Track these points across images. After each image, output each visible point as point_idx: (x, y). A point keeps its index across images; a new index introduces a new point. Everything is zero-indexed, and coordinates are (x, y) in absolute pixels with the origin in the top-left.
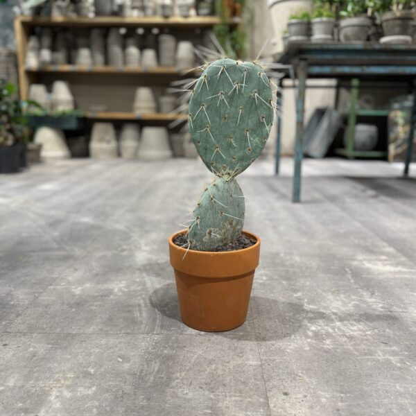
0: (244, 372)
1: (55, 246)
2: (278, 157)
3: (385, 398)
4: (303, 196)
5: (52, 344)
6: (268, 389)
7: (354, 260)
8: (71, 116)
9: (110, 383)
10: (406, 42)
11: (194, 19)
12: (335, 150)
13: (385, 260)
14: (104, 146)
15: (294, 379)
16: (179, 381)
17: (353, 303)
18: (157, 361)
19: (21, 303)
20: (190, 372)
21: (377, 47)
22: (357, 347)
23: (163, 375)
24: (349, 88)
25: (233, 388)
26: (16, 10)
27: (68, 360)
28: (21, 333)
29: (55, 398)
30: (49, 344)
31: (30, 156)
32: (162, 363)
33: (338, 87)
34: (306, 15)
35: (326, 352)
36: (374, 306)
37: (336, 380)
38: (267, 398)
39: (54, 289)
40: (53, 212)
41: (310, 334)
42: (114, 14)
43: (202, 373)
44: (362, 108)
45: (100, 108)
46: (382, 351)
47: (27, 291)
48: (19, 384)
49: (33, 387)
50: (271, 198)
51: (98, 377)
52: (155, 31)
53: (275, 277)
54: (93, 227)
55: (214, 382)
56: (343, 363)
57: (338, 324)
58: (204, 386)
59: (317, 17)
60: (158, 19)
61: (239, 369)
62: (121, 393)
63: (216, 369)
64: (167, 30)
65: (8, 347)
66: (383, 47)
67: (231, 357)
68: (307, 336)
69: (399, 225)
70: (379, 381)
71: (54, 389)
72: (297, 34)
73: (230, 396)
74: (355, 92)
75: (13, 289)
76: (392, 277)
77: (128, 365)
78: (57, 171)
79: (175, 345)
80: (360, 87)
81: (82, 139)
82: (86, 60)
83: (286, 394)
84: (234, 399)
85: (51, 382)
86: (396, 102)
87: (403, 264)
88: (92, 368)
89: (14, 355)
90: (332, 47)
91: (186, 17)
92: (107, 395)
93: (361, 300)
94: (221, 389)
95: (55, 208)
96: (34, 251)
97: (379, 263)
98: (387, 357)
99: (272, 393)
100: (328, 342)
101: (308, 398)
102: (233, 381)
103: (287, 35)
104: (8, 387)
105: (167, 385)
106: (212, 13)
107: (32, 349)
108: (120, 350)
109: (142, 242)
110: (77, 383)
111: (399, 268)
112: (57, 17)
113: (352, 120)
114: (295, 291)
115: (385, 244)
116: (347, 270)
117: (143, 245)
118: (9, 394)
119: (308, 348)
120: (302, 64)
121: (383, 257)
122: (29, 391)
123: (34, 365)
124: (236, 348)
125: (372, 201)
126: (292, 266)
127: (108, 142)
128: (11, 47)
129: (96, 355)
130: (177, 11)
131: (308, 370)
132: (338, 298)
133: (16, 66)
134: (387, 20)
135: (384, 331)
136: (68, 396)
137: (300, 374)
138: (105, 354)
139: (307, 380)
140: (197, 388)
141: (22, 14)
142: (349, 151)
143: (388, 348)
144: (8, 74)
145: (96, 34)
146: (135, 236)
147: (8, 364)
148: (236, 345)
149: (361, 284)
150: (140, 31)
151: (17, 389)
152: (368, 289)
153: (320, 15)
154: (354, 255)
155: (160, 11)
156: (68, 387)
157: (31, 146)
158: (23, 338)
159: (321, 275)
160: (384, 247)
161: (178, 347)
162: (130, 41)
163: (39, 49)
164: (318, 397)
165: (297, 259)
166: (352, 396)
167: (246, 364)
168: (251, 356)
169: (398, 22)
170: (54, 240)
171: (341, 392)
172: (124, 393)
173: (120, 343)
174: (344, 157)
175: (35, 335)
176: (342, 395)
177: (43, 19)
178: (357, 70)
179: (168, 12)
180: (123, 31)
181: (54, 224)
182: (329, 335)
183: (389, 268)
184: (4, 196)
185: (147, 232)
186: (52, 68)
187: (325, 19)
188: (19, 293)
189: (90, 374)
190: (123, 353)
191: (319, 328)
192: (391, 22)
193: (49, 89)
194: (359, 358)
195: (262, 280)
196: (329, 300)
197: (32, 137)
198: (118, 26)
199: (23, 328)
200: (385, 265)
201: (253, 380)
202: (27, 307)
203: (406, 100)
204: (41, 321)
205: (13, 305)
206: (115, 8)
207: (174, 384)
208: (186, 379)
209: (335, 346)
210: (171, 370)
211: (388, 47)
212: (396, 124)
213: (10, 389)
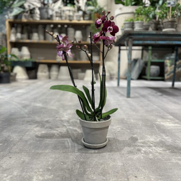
0: (116, 168)
1: (27, 116)
2: (119, 79)
3: (178, 178)
4: (131, 95)
5: (31, 157)
6: (128, 175)
7: (157, 121)
8: (29, 61)
9: (59, 173)
10: (173, 31)
11: (82, 21)
12: (142, 76)
13: (170, 121)
14: (44, 74)
15: (139, 170)
16: (89, 172)
17: (159, 139)
18: (78, 164)
19: (15, 140)
20: (93, 168)
21: (161, 33)
22: (163, 157)
23: (81, 170)
24: (147, 50)
25: (113, 175)
26: (6, 16)
27: (39, 164)
28: (17, 152)
29: (36, 180)
30: (30, 157)
31: (11, 78)
32: (81, 165)
33: (143, 50)
34: (132, 20)
35: (150, 159)
36: (168, 140)
37: (157, 171)
38: (128, 179)
39: (29, 134)
40: (24, 102)
41: (142, 152)
42: (48, 19)
43: (98, 169)
44: (153, 59)
45: (42, 58)
46: (174, 159)
47: (17, 135)
48: (19, 174)
49: (25, 175)
50: (117, 96)
51: (53, 171)
52: (66, 26)
53: (124, 129)
54: (42, 108)
55: (104, 172)
56: (158, 163)
57: (154, 148)
58: (100, 174)
59: (136, 20)
60: (67, 21)
61: (115, 167)
62: (64, 177)
63: (104, 167)
64: (70, 26)
65: (12, 158)
66: (164, 33)
67: (110, 162)
68: (142, 153)
69: (173, 107)
70: (175, 171)
71: (35, 176)
72: (128, 28)
73: (112, 178)
74: (150, 52)
75: (11, 134)
76: (174, 128)
77: (66, 165)
78: (23, 85)
79: (85, 157)
80: (152, 50)
81: (34, 71)
82: (36, 38)
83: (136, 177)
84: (114, 179)
85: (33, 173)
86: (167, 56)
87: (177, 123)
88: (50, 167)
89: (15, 162)
90: (143, 33)
91: (79, 20)
92: (58, 178)
93: (162, 138)
94: (108, 175)
95: (24, 100)
96: (18, 118)
97: (167, 122)
98: (177, 161)
99: (130, 177)
100: (151, 155)
101: (145, 178)
102: (112, 172)
103: (123, 28)
104: (14, 175)
105: (84, 174)
106: (90, 19)
107: (22, 159)
108: (61, 159)
109: (65, 114)
110: (44, 174)
111: (176, 125)
112: (24, 20)
113: (149, 64)
114: (134, 134)
115: (169, 115)
116: (154, 125)
117: (65, 115)
118: (15, 178)
119: (143, 158)
120: (130, 40)
121: (169, 120)
122: (24, 177)
123: (24, 166)
124: (112, 158)
125: (160, 97)
126: (131, 124)
127: (45, 72)
128: (4, 32)
129: (51, 161)
130: (75, 18)
131: (144, 167)
132: (152, 137)
133: (6, 40)
134: (165, 22)
135: (174, 151)
136: (41, 179)
137: (141, 169)
138: (55, 161)
139: (144, 171)
140: (97, 175)
141: (9, 18)
142: (148, 77)
143: (177, 158)
144: (2, 43)
145: (40, 27)
146: (61, 112)
147: (13, 166)
148: (111, 157)
149: (161, 131)
150: (59, 26)
151: (18, 177)
152: (164, 133)
153: (138, 20)
154: (156, 119)
155: (68, 18)
156: (41, 175)
157: (12, 74)
158: (18, 155)
159: (144, 128)
160: (168, 116)
161: (86, 158)
162: (55, 30)
163: (16, 33)
164: (150, 178)
165: (132, 121)
166: (164, 177)
167: (117, 165)
168: (118, 161)
169: (170, 23)
170: (26, 113)
171: (160, 176)
172: (66, 178)
173: (61, 156)
174: (146, 79)
175: (23, 153)
176: (160, 177)
177: (18, 20)
178: (153, 42)
179: (71, 18)
180: (52, 26)
181: (25, 106)
182: (150, 152)
183: (171, 125)
184: (1, 95)
185: (66, 110)
186: (21, 41)
187: (139, 21)
188: (14, 135)
189: (49, 169)
190: (63, 160)
191: (146, 149)
192: (167, 23)
193: (20, 50)
194: (165, 162)
195: (119, 130)
196: (148, 138)
197: (12, 70)
198: (50, 24)
199: (17, 150)
200: (170, 123)
201: (121, 172)
202: (18, 142)
203: (172, 55)
204: (25, 147)
205: (11, 141)
206: (49, 16)
207: (87, 173)
208: (92, 171)
209: (154, 157)
210: (85, 167)
211: (166, 33)
212: (167, 66)
213: (15, 176)
